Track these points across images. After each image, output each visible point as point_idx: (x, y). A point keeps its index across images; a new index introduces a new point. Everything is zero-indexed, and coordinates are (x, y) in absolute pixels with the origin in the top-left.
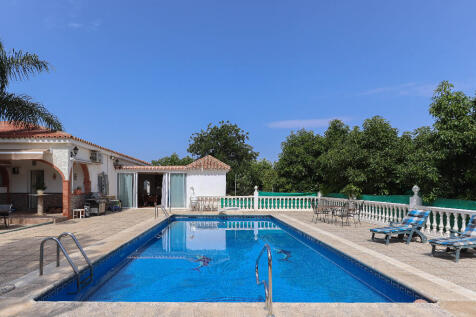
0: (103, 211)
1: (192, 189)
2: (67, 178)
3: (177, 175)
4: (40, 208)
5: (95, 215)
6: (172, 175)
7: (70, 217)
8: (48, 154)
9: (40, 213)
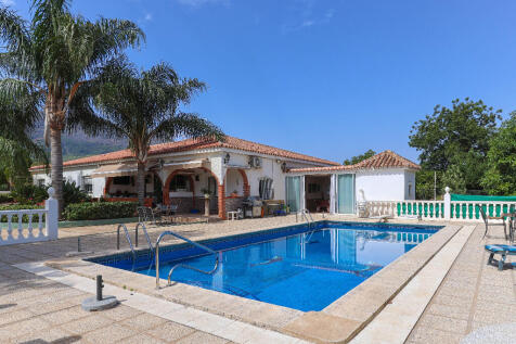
0: (259, 214)
1: (363, 192)
2: (221, 183)
3: (346, 175)
4: (207, 209)
5: (249, 217)
6: (340, 176)
7: (224, 218)
8: (207, 162)
9: (206, 214)
